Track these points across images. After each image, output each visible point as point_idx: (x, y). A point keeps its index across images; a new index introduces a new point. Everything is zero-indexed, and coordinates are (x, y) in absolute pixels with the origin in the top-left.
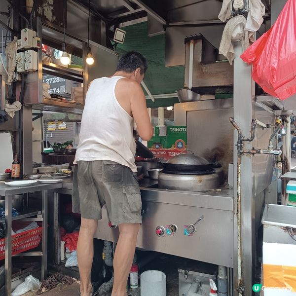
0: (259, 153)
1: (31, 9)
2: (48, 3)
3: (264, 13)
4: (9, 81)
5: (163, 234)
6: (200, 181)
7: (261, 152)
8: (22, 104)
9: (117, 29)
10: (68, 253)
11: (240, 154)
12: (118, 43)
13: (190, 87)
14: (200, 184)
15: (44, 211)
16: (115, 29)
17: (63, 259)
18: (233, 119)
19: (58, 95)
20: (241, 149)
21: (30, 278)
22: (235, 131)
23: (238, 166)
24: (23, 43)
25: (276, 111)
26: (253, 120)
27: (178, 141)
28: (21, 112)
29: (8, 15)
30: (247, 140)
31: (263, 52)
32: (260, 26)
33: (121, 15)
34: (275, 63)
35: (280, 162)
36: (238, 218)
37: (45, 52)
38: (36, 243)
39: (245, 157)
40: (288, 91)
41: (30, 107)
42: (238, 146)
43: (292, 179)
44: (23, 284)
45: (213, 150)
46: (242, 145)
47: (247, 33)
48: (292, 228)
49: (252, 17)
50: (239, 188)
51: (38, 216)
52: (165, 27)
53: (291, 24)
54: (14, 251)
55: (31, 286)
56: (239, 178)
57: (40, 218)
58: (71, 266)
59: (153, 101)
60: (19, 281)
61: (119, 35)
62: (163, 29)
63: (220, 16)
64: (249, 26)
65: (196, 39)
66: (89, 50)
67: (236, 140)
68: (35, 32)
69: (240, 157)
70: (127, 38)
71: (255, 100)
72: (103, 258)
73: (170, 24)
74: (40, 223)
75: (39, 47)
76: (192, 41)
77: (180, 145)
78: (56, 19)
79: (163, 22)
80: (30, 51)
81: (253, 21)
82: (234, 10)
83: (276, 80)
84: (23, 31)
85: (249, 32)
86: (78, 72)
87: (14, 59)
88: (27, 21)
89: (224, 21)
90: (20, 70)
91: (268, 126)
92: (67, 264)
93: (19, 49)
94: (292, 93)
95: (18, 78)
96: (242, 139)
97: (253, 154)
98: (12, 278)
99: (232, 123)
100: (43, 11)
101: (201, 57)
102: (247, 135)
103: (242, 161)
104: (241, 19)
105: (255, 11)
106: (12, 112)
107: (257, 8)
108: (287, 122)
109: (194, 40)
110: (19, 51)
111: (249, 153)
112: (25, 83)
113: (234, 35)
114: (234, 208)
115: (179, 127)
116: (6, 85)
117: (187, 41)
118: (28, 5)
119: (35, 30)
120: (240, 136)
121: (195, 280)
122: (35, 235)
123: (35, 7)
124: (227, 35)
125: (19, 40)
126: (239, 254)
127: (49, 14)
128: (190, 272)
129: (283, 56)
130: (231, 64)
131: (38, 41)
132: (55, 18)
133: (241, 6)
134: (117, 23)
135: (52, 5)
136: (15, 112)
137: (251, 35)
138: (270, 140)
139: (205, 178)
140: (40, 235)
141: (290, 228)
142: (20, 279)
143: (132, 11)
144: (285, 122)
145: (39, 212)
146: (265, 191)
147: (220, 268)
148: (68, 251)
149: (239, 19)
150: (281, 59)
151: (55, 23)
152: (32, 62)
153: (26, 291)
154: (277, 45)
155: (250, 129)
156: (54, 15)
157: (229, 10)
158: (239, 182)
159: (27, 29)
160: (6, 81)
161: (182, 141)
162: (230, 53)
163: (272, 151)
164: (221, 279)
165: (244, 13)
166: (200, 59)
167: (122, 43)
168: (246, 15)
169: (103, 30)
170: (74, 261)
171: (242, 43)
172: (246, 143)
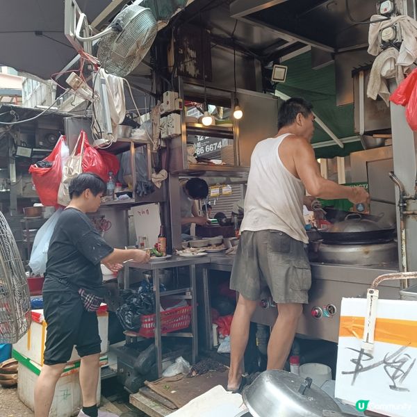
1: (172, 68)
2: (191, 57)
4: (154, 149)
5: (320, 316)
6: (367, 253)
8: (168, 172)
9: (275, 65)
10: (222, 338)
12: (278, 83)
13: (362, 132)
14: (367, 256)
15: (192, 289)
16: (273, 67)
17: (215, 344)
18: (393, 172)
20: (404, 210)
21: (180, 360)
22: (397, 188)
23: (401, 232)
24: (166, 107)
28: (167, 180)
29: (151, 77)
31: (413, 92)
33: (280, 48)
38: (186, 323)
39: (411, 220)
41: (176, 175)
42: (400, 207)
44: (174, 366)
46: (406, 204)
47: (400, 69)
49: (405, 49)
50: (404, 258)
51: (187, 293)
54: (164, 329)
55: (182, 368)
56: (404, 246)
57: (189, 296)
58: (224, 352)
59: (342, 146)
60: (170, 362)
61: (279, 73)
62: (331, 58)
63: (370, 50)
64: (402, 59)
65: (366, 69)
66: (236, 102)
67: (397, 199)
68: (176, 93)
69: (403, 220)
70: (289, 74)
72: (257, 345)
73: (340, 50)
74: (189, 301)
75: (181, 109)
76: (362, 72)
77: (361, 208)
78: (200, 72)
79: (331, 50)
80: (172, 115)
81: (407, 54)
82: (383, 42)
84: (165, 94)
85: (403, 67)
86: (228, 128)
87: (158, 125)
88: (169, 83)
89: (375, 55)
90: (163, 136)
92: (219, 350)
93: (162, 113)
95: (163, 144)
96: (405, 197)
98: (163, 358)
99: (392, 178)
100: (185, 67)
102: (411, 192)
105: (408, 41)
106: (159, 181)
107: (410, 36)
109: (364, 71)
110: (162, 116)
111: (414, 214)
112: (170, 149)
113: (384, 74)
115: (358, 184)
116: (152, 153)
117: (355, 73)
118: (169, 65)
119: (177, 91)
120: (403, 193)
122: (185, 314)
123: (177, 65)
125: (162, 104)
127: (191, 69)
130: (388, 106)
131: (180, 103)
132: (198, 71)
133: (391, 36)
134: (275, 58)
135: (194, 58)
136: (162, 182)
137: (405, 70)
139: (373, 248)
140: (190, 315)
142: (171, 360)
145: (188, 289)
148: (221, 336)
149: (391, 51)
151: (198, 77)
152: (175, 126)
153: (177, 372)
155: (414, 184)
156: (196, 69)
158: (404, 251)
159: (169, 92)
160: (151, 149)
162: (385, 94)
165: (396, 44)
167: (284, 82)
168: (398, 46)
169: (258, 70)
170: (226, 347)
171: (397, 80)
172: (410, 202)
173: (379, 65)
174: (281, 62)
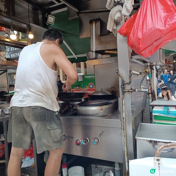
0: (135, 91)
3: (133, 4)
5: (80, 144)
7: (136, 90)
9: (49, 15)
10: (23, 159)
11: (124, 93)
12: (51, 24)
13: (94, 50)
14: (101, 111)
15: (4, 134)
16: (48, 16)
18: (118, 70)
19: (11, 59)
20: (124, 89)
22: (120, 78)
23: (123, 100)
25: (146, 63)
26: (130, 71)
27: (90, 83)
30: (127, 84)
32: (131, 12)
33: (51, 7)
34: (140, 35)
35: (150, 93)
36: (124, 132)
37: (5, 31)
38: (1, 155)
39: (127, 94)
40: (149, 52)
42: (122, 88)
43: (156, 106)
45: (111, 88)
46: (124, 87)
47: (123, 17)
48: (154, 141)
49: (126, 6)
50: (124, 113)
51: (1, 137)
52: (78, 14)
53: (149, 10)
56: (124, 108)
57: (3, 139)
58: (25, 167)
59: (77, 58)
61: (51, 19)
62: (77, 15)
63: (107, 6)
64: (124, 12)
65: (96, 20)
66: (30, 29)
67: (120, 84)
69: (123, 94)
70: (56, 21)
71: (131, 58)
72: (45, 161)
73: (81, 12)
74: (3, 142)
76: (94, 22)
77: (91, 86)
78: (8, 10)
79: (77, 11)
81: (127, 9)
82: (115, 2)
83: (141, 46)
85: (125, 16)
86: (25, 43)
89: (109, 9)
91: (141, 73)
92: (23, 166)
94: (152, 53)
96: (124, 83)
97: (132, 92)
99: (118, 73)
101: (100, 31)
102: (127, 80)
103: (125, 97)
104: (119, 7)
105: (127, 2)
108: (153, 69)
109: (95, 21)
111: (129, 91)
113: (116, 18)
114: (122, 126)
115: (90, 75)
117: (91, 22)
120: (123, 81)
121: (101, 171)
124: (111, 18)
126: (126, 155)
127: (2, 7)
128: (99, 166)
129: (145, 31)
130: (115, 36)
132: (6, 9)
134: (49, 11)
135: (4, 2)
137: (126, 17)
138: (141, 83)
139: (104, 107)
140: (4, 150)
141: (153, 141)
143: (58, 4)
144: (152, 70)
145: (2, 135)
146: (143, 111)
147: (115, 163)
149: (118, 7)
150: (144, 32)
151: (7, 13)
154: (141, 24)
155: (129, 77)
156: (6, 8)
157: (112, 2)
158: (124, 110)
161: (92, 83)
162: (114, 29)
163: (143, 90)
164: (116, 170)
165: (121, 3)
166: (99, 33)
167: (53, 24)
168: (122, 5)
169: (40, 17)
170: (26, 164)
171: (121, 23)
172: (127, 85)
173: (113, 13)
174: (51, 14)
